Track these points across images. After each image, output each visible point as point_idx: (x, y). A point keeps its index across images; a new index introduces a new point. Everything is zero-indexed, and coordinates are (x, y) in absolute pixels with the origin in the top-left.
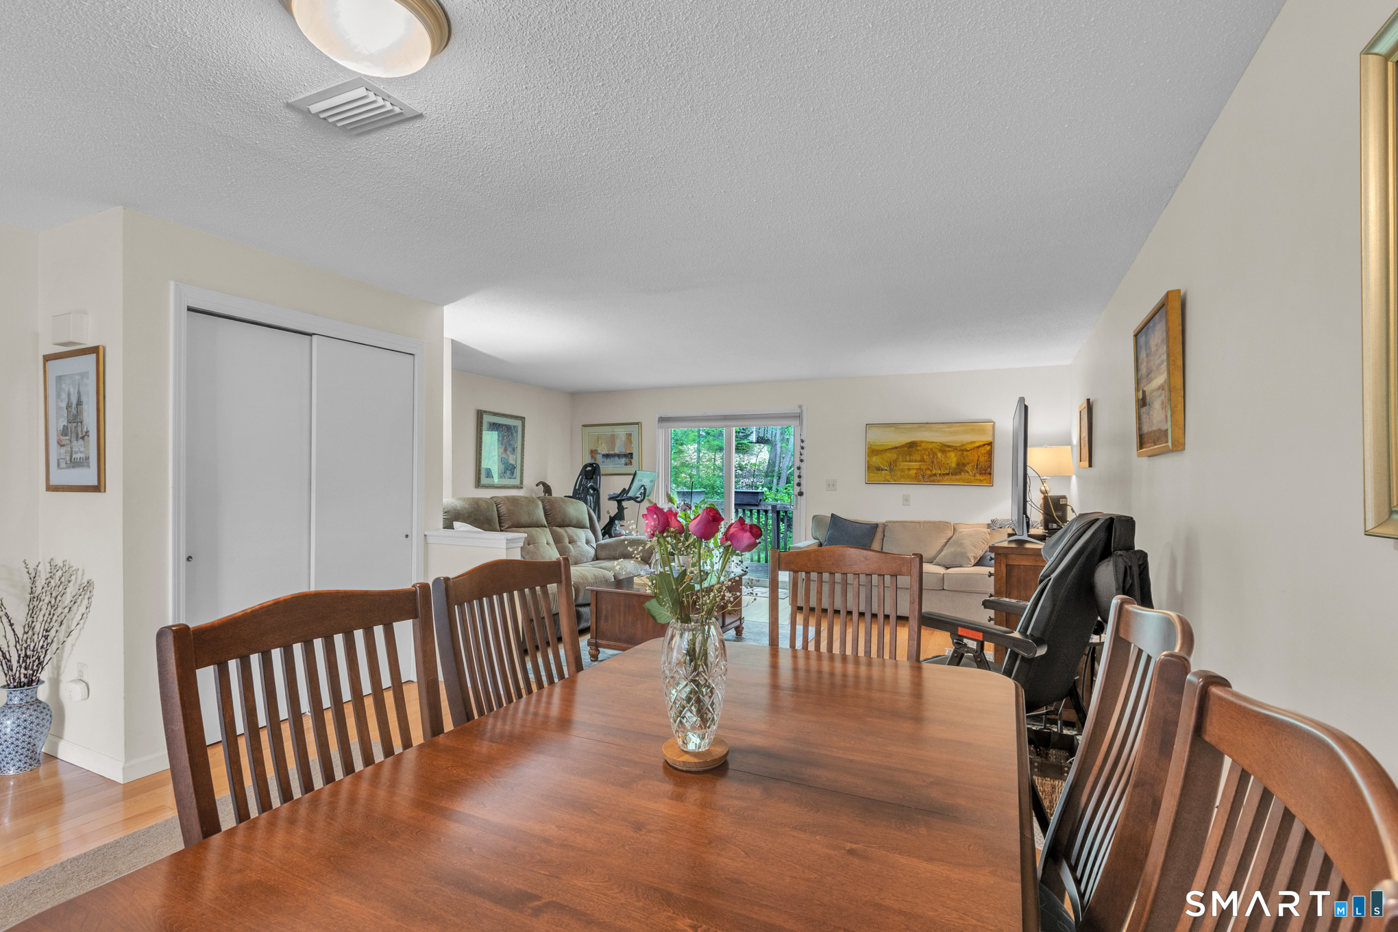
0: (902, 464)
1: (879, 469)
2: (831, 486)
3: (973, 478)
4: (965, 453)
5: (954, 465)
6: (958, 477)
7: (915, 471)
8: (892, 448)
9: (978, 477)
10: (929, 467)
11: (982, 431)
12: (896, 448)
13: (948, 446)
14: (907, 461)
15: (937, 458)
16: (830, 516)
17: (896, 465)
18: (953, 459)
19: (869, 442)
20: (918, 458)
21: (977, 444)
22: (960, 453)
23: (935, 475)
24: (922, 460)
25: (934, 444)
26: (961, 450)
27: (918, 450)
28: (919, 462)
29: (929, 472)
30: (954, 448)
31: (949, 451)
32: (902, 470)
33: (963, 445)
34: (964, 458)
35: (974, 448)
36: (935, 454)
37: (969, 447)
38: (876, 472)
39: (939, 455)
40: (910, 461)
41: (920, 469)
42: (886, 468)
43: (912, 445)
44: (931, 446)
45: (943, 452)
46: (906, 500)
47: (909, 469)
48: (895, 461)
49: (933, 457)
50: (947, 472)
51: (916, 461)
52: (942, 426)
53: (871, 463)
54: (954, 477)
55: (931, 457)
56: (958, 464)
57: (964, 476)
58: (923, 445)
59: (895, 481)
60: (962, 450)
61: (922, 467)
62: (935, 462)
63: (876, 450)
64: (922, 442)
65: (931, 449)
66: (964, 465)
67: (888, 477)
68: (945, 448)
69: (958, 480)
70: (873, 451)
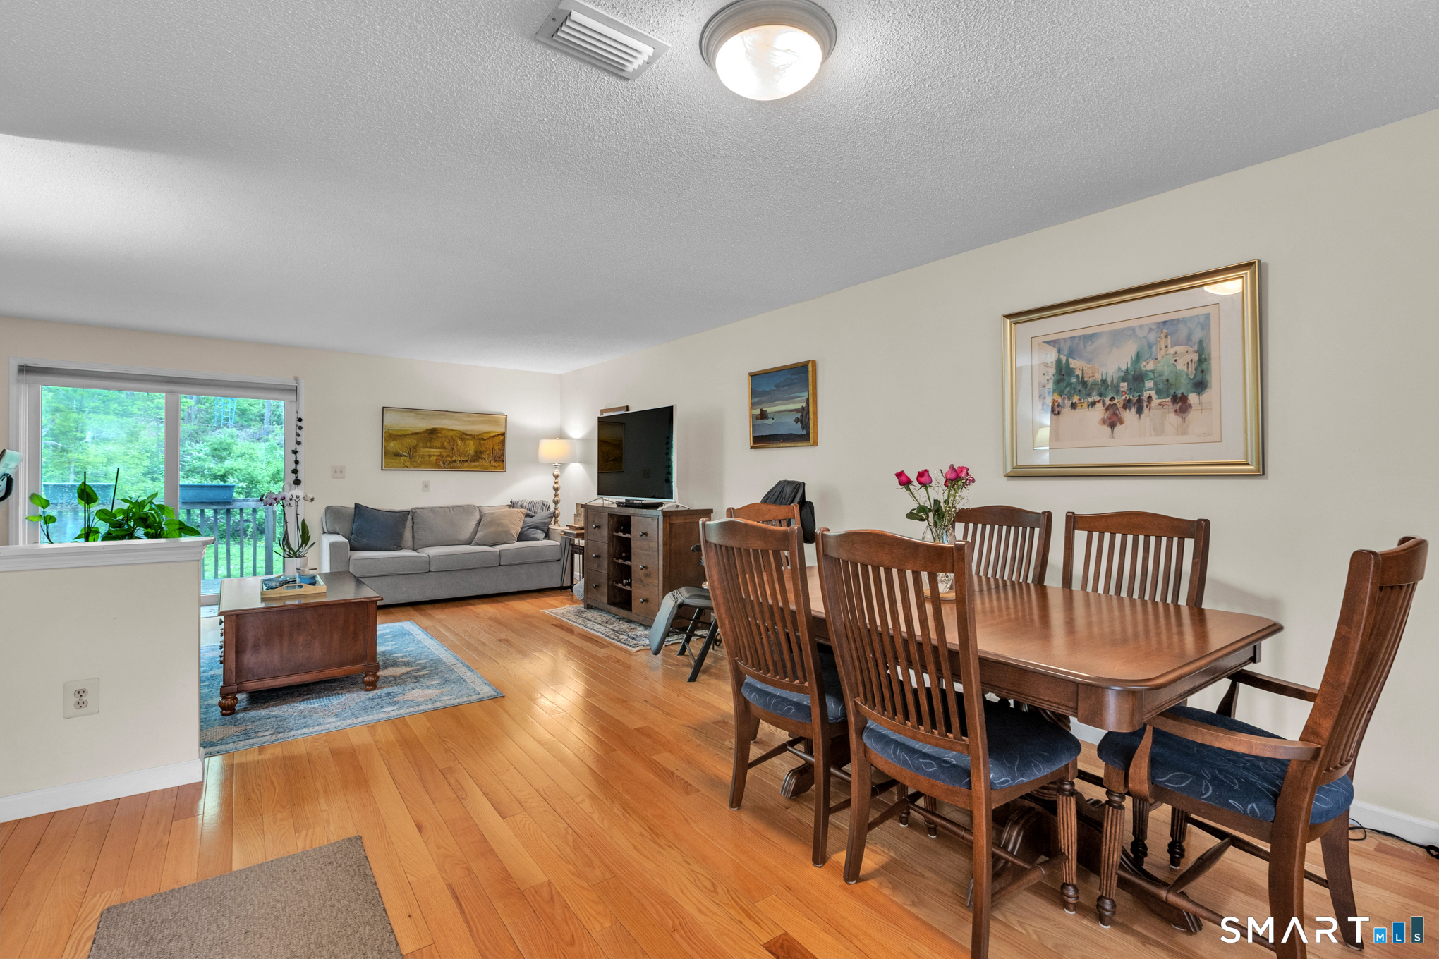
0: (422, 450)
1: (397, 455)
2: (338, 472)
3: (488, 465)
4: (482, 442)
5: (472, 453)
6: (476, 464)
7: (435, 458)
8: (412, 434)
9: (494, 464)
10: (450, 454)
11: (496, 423)
12: (416, 434)
13: (467, 435)
14: (427, 447)
15: (457, 445)
16: (353, 506)
17: (416, 451)
18: (471, 447)
19: (386, 427)
20: (439, 444)
21: (493, 434)
22: (478, 441)
23: (455, 461)
24: (443, 447)
25: (454, 432)
26: (478, 438)
27: (439, 437)
28: (439, 448)
29: (449, 459)
30: (473, 437)
31: (468, 439)
32: (423, 457)
33: (480, 434)
34: (481, 446)
35: (490, 437)
36: (455, 441)
37: (486, 436)
38: (394, 457)
39: (459, 442)
40: (430, 448)
41: (441, 456)
42: (405, 454)
43: (433, 432)
44: (451, 434)
45: (462, 440)
46: (426, 486)
47: (430, 456)
48: (415, 447)
49: (453, 445)
50: (466, 459)
51: (436, 448)
52: (461, 415)
53: (388, 448)
54: (473, 463)
55: (451, 444)
56: (476, 452)
57: (481, 462)
58: (443, 432)
59: (415, 467)
60: (480, 439)
61: (442, 454)
62: (455, 449)
63: (394, 435)
64: (442, 429)
65: (452, 437)
66: (481, 453)
67: (408, 464)
68: (464, 436)
69: (476, 467)
70: (390, 436)
